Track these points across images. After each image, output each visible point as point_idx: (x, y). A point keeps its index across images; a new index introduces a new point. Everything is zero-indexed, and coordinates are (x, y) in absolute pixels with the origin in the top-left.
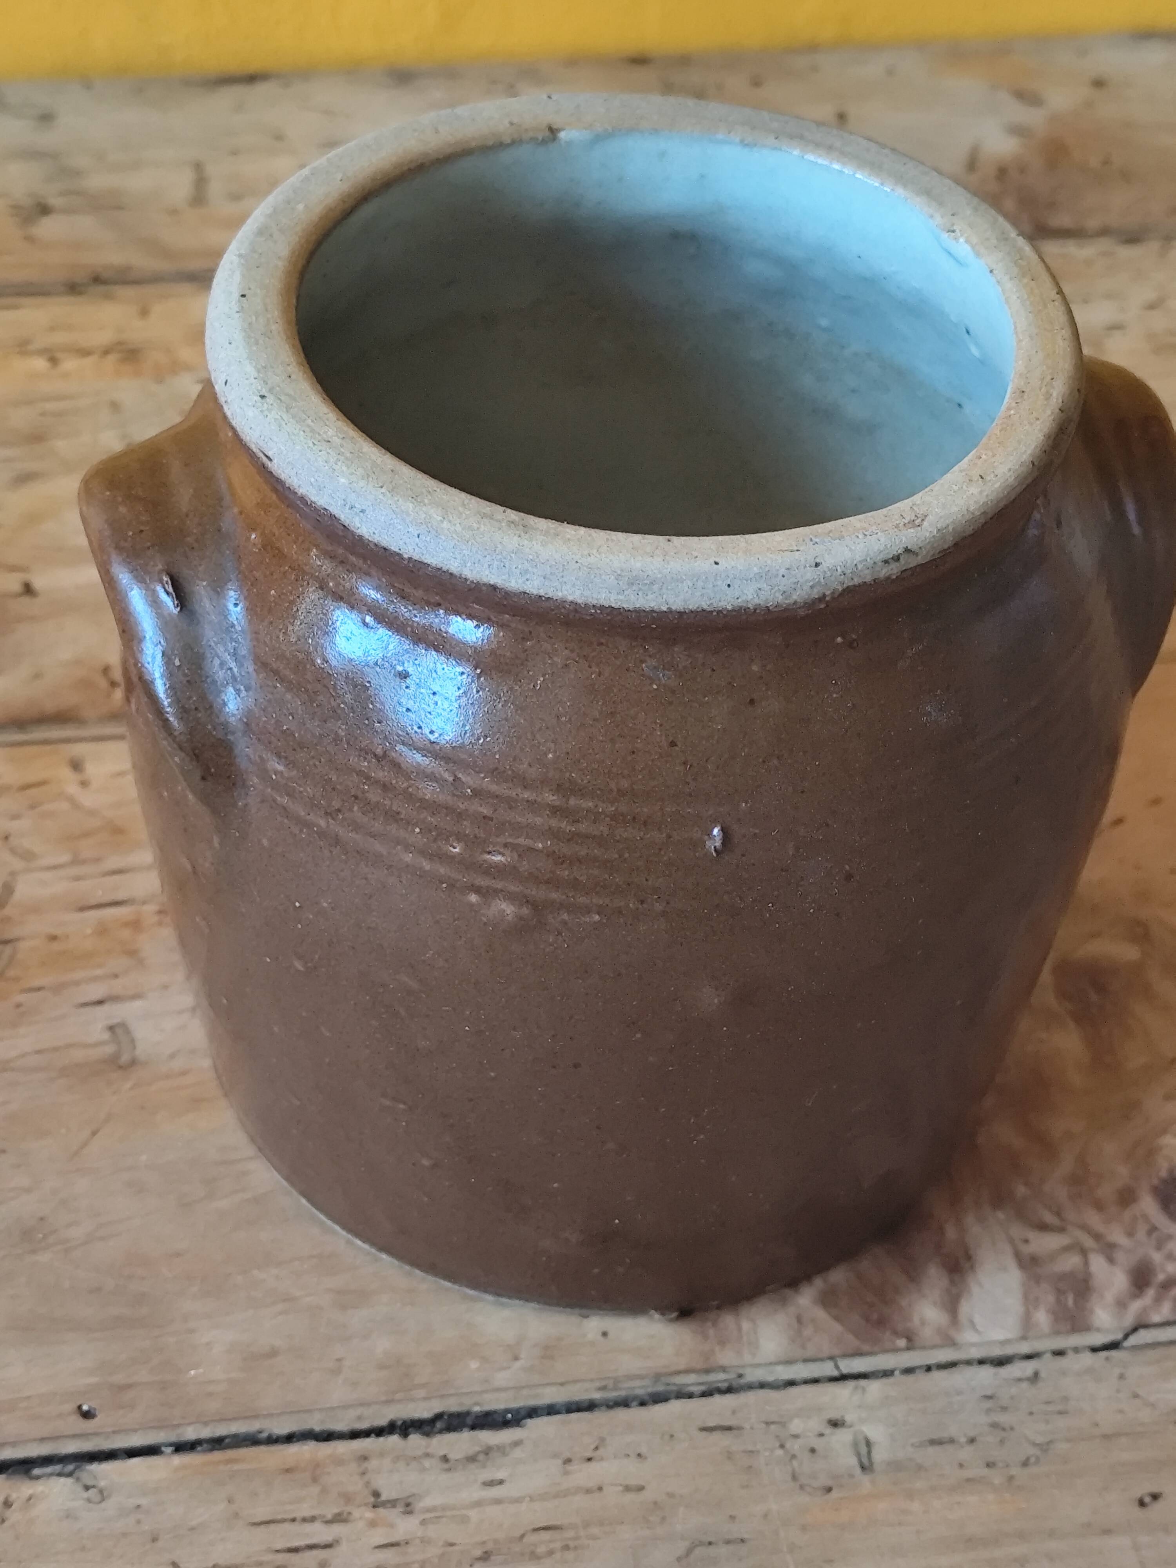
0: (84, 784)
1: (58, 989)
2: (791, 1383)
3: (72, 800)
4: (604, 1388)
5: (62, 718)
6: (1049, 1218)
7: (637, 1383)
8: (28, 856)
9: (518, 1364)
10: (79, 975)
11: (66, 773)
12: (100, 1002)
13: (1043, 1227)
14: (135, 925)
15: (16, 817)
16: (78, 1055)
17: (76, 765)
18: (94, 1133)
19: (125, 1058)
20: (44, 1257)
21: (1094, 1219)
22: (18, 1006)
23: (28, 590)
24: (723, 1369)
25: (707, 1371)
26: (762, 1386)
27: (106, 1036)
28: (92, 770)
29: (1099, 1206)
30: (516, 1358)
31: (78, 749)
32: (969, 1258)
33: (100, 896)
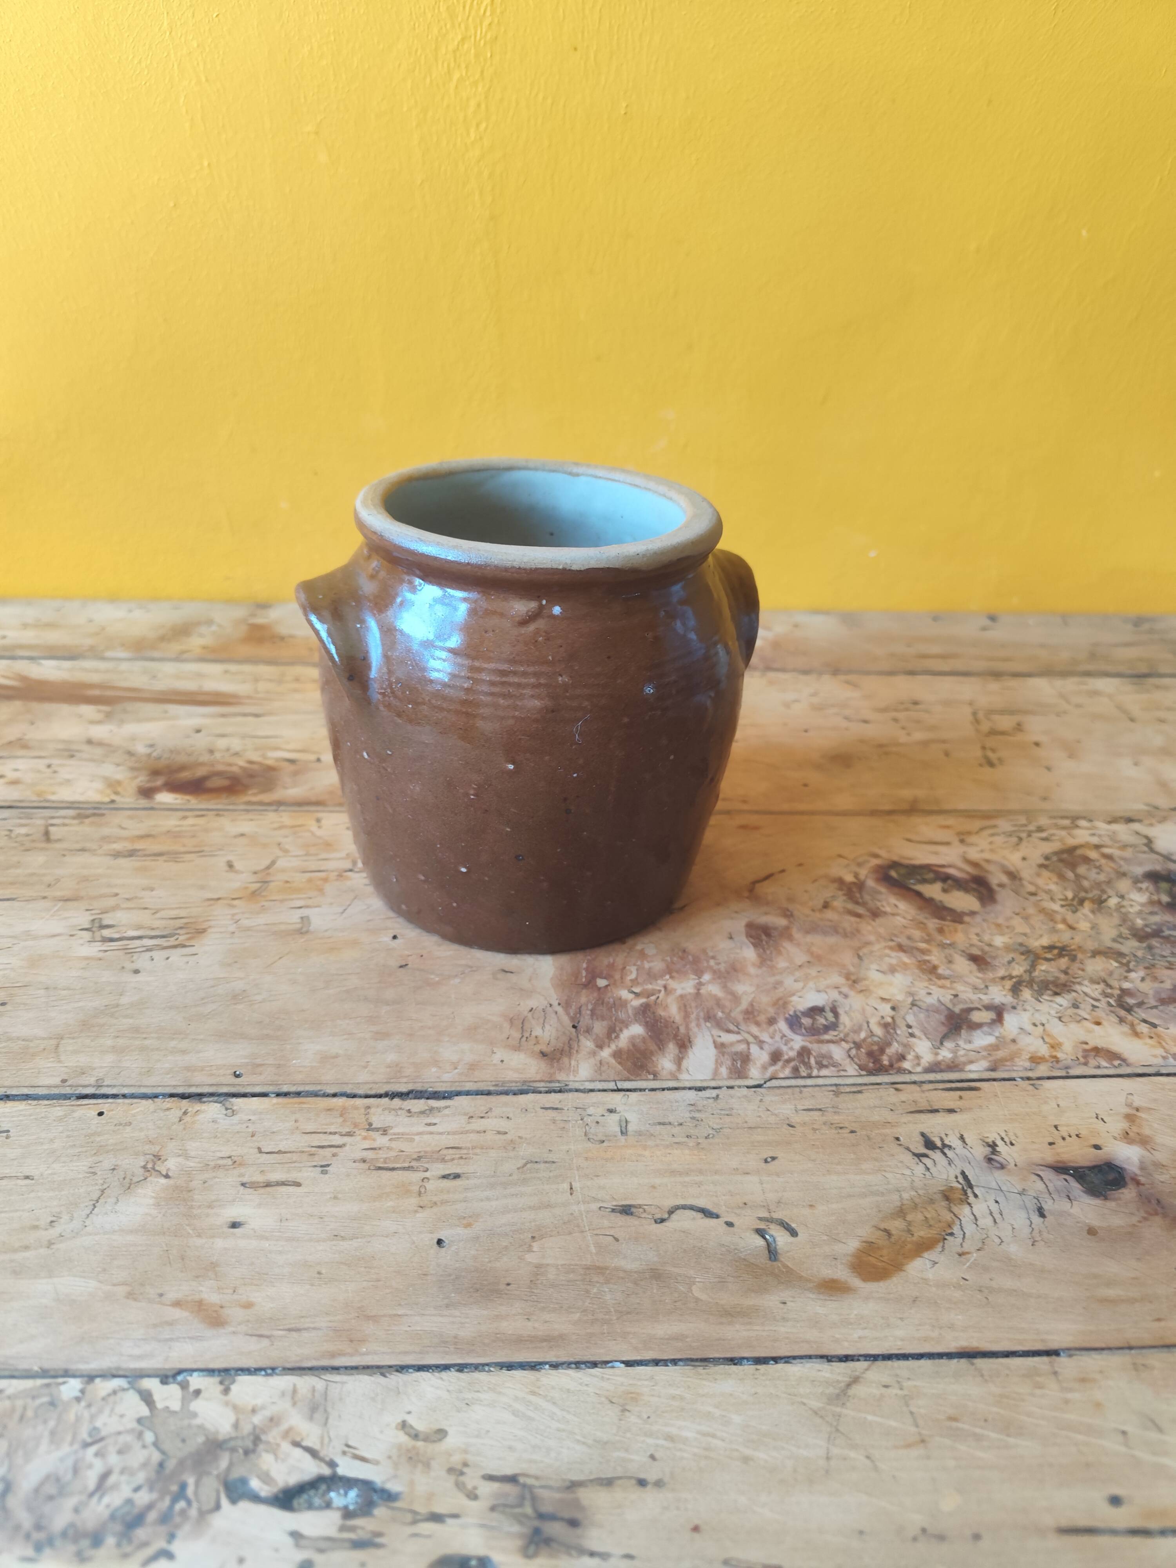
0: (319, 827)
1: (282, 901)
2: (592, 1091)
3: (313, 834)
4: (496, 1085)
5: (319, 803)
6: (732, 1027)
7: (514, 1084)
8: (286, 851)
9: (456, 1071)
10: (294, 896)
11: (314, 823)
12: (300, 908)
13: (729, 1031)
14: (326, 880)
15: (286, 837)
16: (283, 927)
17: (318, 820)
18: (280, 958)
19: (304, 930)
20: (240, 1007)
21: (755, 1030)
22: (263, 906)
23: (319, 760)
24: (559, 1082)
25: (550, 1082)
26: (577, 1090)
27: (299, 921)
28: (324, 822)
29: (758, 1024)
30: (456, 1068)
31: (320, 815)
32: (690, 1042)
33: (313, 868)
